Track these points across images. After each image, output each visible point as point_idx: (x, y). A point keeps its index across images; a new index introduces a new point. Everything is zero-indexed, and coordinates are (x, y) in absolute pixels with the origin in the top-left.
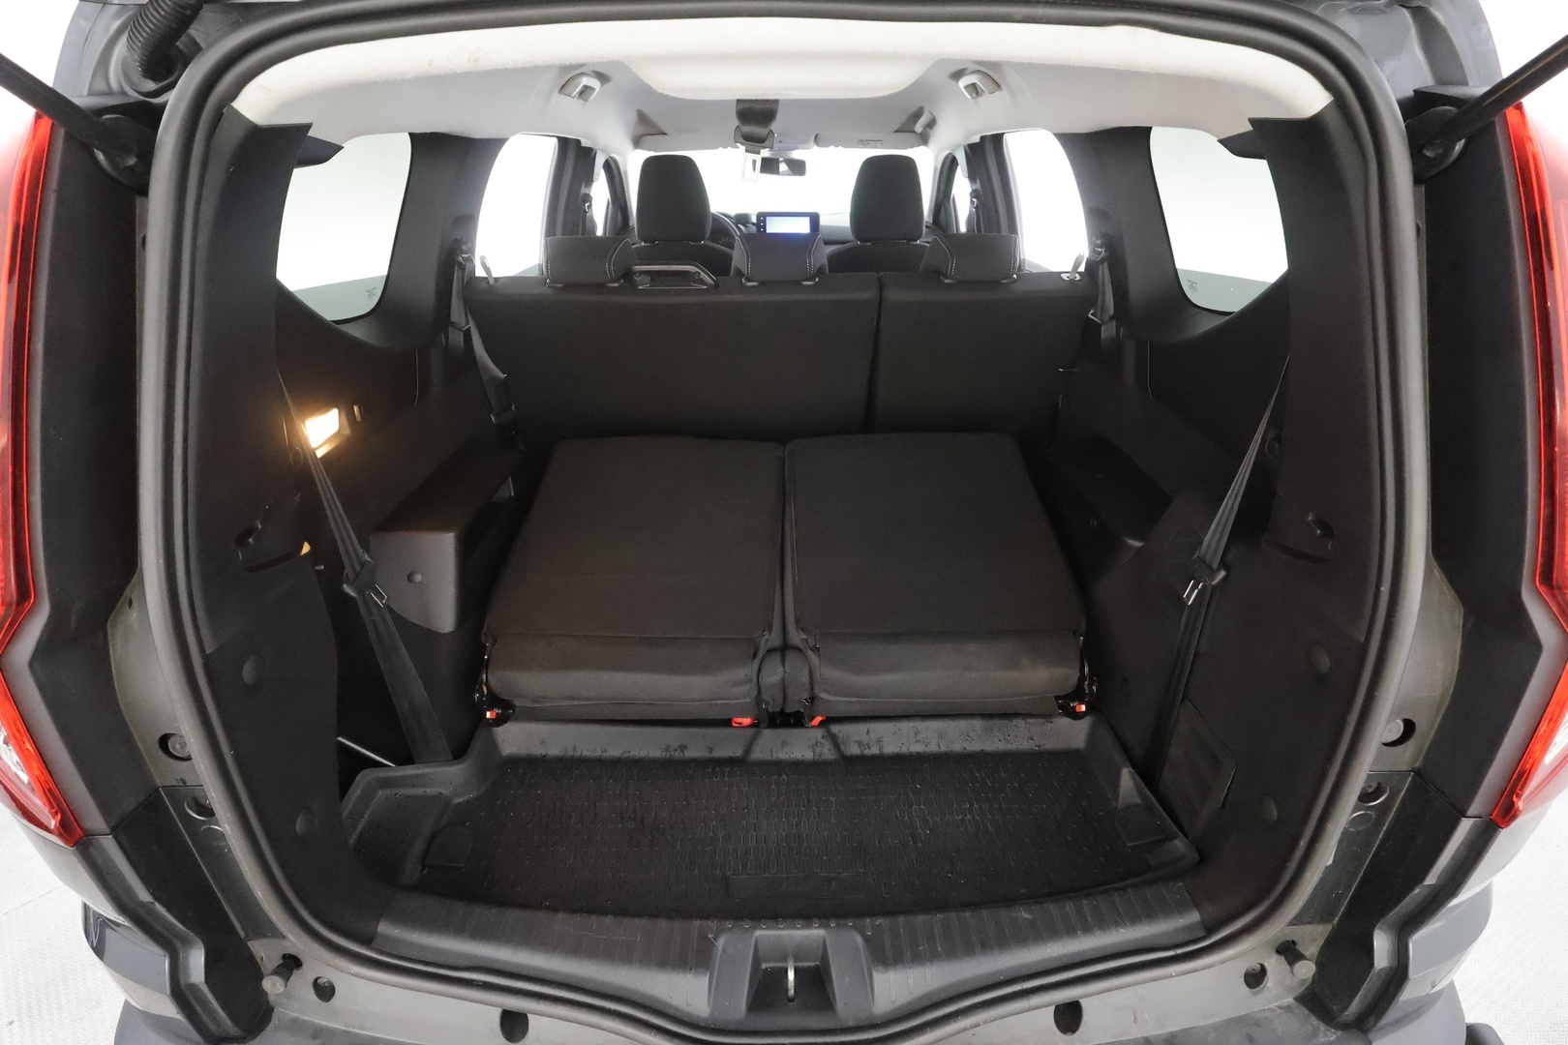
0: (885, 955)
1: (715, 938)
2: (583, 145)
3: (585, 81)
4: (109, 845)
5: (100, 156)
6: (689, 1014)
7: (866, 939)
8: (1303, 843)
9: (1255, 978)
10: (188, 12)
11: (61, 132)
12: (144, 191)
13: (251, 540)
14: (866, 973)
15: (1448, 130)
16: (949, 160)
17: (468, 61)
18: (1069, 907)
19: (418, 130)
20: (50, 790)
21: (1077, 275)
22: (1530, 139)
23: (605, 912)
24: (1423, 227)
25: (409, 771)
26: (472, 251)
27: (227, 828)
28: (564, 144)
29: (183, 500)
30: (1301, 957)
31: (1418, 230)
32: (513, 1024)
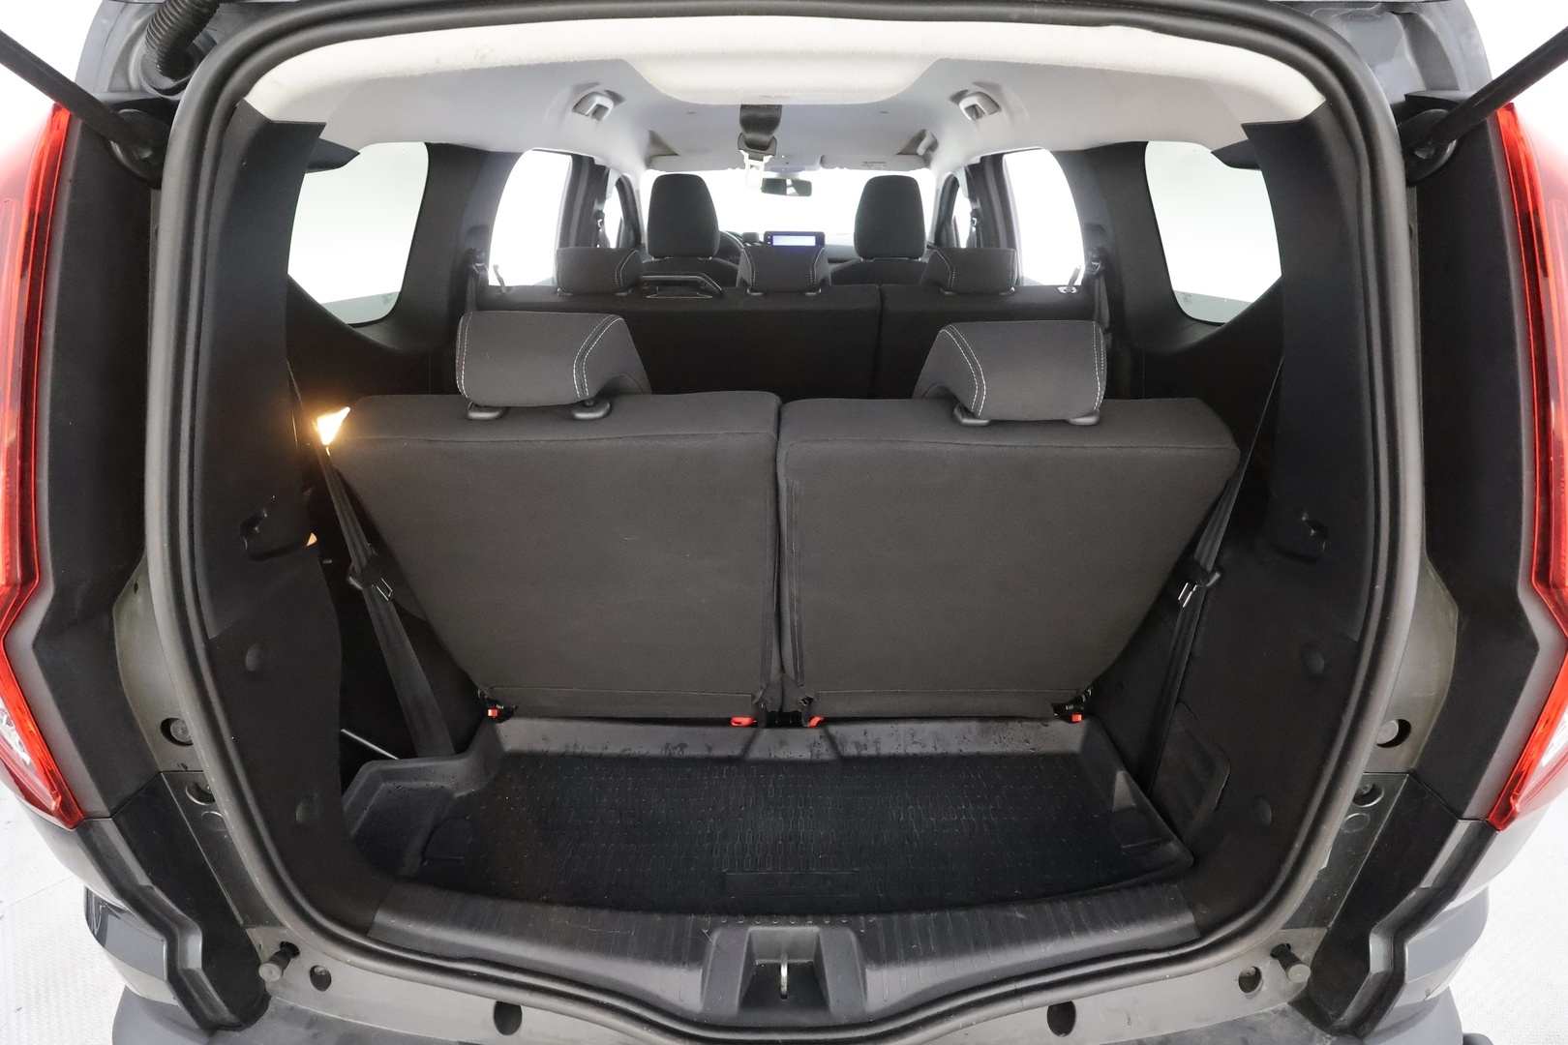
0: (878, 953)
1: (709, 933)
2: (596, 163)
3: (598, 100)
4: (109, 827)
5: (117, 149)
6: (682, 1009)
7: (860, 937)
8: (1298, 845)
9: (1250, 982)
10: (205, 10)
11: (79, 123)
12: (157, 184)
13: (256, 528)
14: (860, 971)
15: (1438, 133)
16: (949, 183)
17: (475, 57)
18: (1064, 907)
19: (434, 141)
20: (51, 772)
21: (1074, 289)
22: (1521, 139)
23: (601, 906)
24: (1416, 231)
25: (411, 764)
26: (486, 260)
27: (226, 812)
28: (578, 160)
29: (188, 486)
30: (1295, 960)
31: (1411, 231)
32: (507, 1017)
